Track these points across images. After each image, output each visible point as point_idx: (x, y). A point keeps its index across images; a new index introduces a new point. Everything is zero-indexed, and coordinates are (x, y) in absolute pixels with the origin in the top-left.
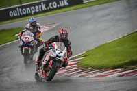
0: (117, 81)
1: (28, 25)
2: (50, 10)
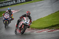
0: (46, 34)
1: (7, 11)
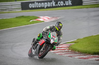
2: (58, 7)
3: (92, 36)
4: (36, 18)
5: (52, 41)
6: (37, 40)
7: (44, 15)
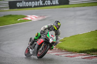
3: (78, 35)
4: (24, 17)
5: (51, 41)
6: (35, 39)
7: (31, 14)
